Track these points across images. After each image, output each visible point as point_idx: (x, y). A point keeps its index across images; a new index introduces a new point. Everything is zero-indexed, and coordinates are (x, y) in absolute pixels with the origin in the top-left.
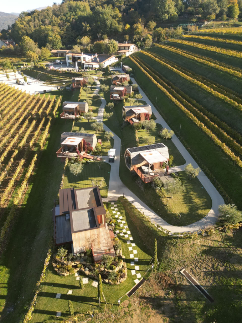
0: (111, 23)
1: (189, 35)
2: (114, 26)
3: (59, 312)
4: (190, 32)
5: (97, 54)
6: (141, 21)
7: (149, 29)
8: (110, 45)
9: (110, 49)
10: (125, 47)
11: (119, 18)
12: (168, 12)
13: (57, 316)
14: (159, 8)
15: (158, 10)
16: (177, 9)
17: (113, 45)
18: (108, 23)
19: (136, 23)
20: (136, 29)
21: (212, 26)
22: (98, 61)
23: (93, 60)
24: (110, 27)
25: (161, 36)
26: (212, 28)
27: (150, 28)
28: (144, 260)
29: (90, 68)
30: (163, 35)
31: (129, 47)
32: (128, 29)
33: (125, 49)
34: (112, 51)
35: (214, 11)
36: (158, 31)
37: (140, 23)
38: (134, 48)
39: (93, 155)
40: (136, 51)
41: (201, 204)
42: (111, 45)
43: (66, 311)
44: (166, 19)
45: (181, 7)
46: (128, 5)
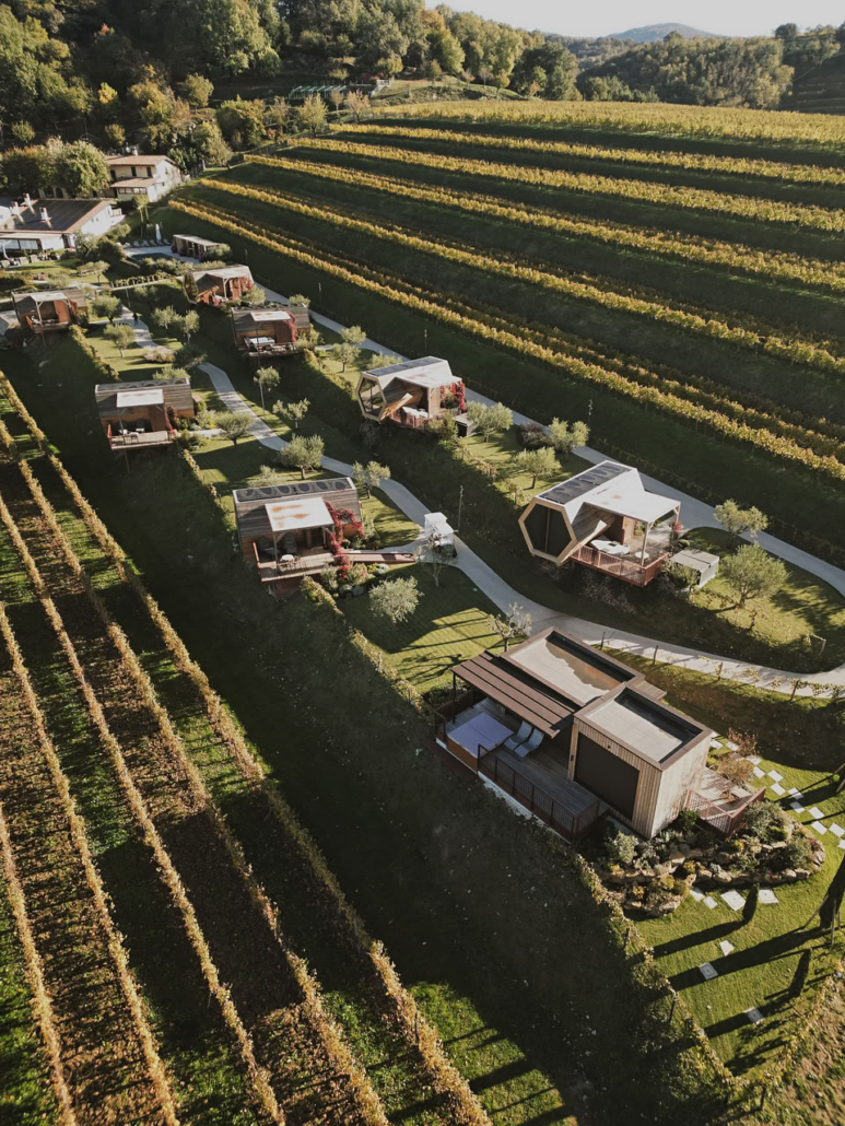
0: (38, 80)
1: (345, 123)
2: (51, 88)
3: (750, 1010)
4: (342, 115)
5: (32, 198)
6: (153, 73)
7: (194, 104)
8: (78, 162)
9: (82, 176)
10: (133, 168)
11: (63, 60)
12: (243, 45)
13: (758, 1023)
14: (210, 27)
15: (207, 34)
16: (267, 34)
17: (91, 161)
18: (26, 77)
19: (138, 79)
20: (146, 104)
21: (407, 96)
22: (49, 224)
23: (21, 219)
24: (35, 93)
25: (251, 128)
26: (406, 100)
27: (196, 100)
28: (815, 787)
29: (30, 253)
30: (258, 125)
31: (149, 169)
32: (113, 103)
33: (135, 175)
34: (88, 183)
35: (392, 48)
36: (234, 112)
37: (150, 79)
38: (170, 172)
39: (367, 549)
40: (178, 180)
41: (820, 601)
42: (83, 161)
43: (766, 999)
44: (242, 69)
45: (281, 28)
46: (76, 12)
